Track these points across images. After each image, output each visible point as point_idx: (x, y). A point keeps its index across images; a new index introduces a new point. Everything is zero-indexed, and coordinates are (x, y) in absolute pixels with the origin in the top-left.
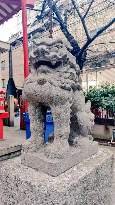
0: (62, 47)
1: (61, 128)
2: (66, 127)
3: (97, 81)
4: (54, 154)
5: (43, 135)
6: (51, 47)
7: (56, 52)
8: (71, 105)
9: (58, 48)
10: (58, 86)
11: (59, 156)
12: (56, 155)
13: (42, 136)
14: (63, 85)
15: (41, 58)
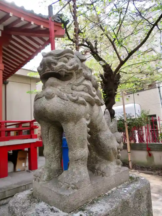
0: (73, 57)
1: (76, 151)
2: (82, 149)
3: (134, 103)
4: (67, 183)
5: (58, 160)
6: (59, 57)
7: (66, 62)
8: (88, 122)
9: (68, 59)
10: (69, 100)
11: (73, 186)
12: (69, 184)
13: (58, 162)
14: (75, 98)
15: (48, 70)
